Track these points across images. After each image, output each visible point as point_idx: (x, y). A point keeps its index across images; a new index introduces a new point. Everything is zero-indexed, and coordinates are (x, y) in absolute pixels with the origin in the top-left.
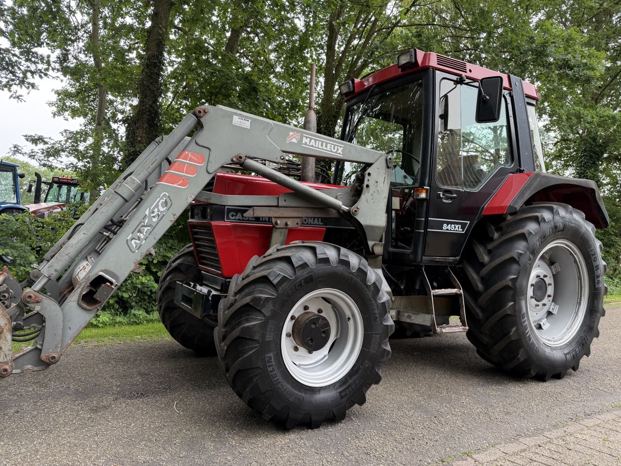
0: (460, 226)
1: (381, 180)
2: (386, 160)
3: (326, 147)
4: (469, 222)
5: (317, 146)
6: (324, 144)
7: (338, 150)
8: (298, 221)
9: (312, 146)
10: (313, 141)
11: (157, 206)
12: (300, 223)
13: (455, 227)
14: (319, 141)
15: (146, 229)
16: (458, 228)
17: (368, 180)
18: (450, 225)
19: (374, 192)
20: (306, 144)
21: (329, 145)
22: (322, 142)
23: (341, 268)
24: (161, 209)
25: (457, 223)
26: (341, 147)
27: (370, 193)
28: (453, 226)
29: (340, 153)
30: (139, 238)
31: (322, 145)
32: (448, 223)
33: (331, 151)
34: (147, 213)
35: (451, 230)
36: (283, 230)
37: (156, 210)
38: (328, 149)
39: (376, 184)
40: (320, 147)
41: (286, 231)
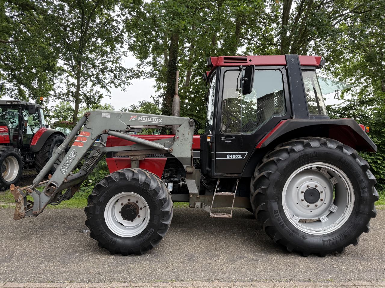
0: (240, 155)
1: (186, 133)
2: (189, 122)
3: (152, 120)
4: (247, 153)
5: (147, 120)
6: (151, 119)
7: (159, 120)
8: (144, 156)
9: (144, 121)
10: (144, 118)
11: (71, 155)
12: (144, 158)
13: (236, 156)
14: (148, 118)
15: (67, 165)
16: (239, 156)
17: (178, 134)
18: (232, 155)
19: (182, 140)
20: (140, 120)
21: (153, 119)
22: (150, 118)
23: (133, 182)
24: (73, 156)
25: (237, 154)
26: (160, 119)
27: (180, 140)
28: (234, 156)
29: (160, 122)
30: (65, 168)
31: (149, 120)
32: (230, 154)
33: (155, 122)
34: (68, 158)
35: (233, 158)
36: (136, 161)
37: (71, 157)
38: (153, 121)
39: (183, 136)
40: (148, 120)
41: (138, 162)
